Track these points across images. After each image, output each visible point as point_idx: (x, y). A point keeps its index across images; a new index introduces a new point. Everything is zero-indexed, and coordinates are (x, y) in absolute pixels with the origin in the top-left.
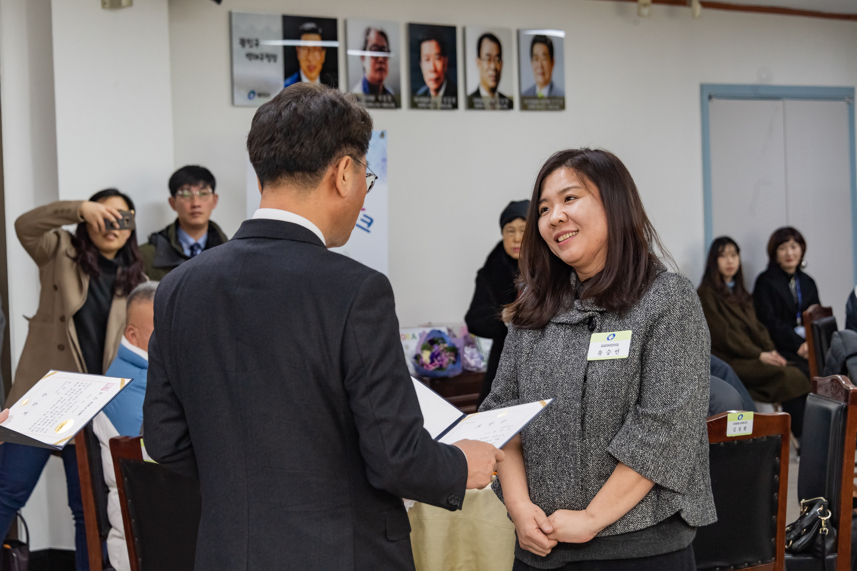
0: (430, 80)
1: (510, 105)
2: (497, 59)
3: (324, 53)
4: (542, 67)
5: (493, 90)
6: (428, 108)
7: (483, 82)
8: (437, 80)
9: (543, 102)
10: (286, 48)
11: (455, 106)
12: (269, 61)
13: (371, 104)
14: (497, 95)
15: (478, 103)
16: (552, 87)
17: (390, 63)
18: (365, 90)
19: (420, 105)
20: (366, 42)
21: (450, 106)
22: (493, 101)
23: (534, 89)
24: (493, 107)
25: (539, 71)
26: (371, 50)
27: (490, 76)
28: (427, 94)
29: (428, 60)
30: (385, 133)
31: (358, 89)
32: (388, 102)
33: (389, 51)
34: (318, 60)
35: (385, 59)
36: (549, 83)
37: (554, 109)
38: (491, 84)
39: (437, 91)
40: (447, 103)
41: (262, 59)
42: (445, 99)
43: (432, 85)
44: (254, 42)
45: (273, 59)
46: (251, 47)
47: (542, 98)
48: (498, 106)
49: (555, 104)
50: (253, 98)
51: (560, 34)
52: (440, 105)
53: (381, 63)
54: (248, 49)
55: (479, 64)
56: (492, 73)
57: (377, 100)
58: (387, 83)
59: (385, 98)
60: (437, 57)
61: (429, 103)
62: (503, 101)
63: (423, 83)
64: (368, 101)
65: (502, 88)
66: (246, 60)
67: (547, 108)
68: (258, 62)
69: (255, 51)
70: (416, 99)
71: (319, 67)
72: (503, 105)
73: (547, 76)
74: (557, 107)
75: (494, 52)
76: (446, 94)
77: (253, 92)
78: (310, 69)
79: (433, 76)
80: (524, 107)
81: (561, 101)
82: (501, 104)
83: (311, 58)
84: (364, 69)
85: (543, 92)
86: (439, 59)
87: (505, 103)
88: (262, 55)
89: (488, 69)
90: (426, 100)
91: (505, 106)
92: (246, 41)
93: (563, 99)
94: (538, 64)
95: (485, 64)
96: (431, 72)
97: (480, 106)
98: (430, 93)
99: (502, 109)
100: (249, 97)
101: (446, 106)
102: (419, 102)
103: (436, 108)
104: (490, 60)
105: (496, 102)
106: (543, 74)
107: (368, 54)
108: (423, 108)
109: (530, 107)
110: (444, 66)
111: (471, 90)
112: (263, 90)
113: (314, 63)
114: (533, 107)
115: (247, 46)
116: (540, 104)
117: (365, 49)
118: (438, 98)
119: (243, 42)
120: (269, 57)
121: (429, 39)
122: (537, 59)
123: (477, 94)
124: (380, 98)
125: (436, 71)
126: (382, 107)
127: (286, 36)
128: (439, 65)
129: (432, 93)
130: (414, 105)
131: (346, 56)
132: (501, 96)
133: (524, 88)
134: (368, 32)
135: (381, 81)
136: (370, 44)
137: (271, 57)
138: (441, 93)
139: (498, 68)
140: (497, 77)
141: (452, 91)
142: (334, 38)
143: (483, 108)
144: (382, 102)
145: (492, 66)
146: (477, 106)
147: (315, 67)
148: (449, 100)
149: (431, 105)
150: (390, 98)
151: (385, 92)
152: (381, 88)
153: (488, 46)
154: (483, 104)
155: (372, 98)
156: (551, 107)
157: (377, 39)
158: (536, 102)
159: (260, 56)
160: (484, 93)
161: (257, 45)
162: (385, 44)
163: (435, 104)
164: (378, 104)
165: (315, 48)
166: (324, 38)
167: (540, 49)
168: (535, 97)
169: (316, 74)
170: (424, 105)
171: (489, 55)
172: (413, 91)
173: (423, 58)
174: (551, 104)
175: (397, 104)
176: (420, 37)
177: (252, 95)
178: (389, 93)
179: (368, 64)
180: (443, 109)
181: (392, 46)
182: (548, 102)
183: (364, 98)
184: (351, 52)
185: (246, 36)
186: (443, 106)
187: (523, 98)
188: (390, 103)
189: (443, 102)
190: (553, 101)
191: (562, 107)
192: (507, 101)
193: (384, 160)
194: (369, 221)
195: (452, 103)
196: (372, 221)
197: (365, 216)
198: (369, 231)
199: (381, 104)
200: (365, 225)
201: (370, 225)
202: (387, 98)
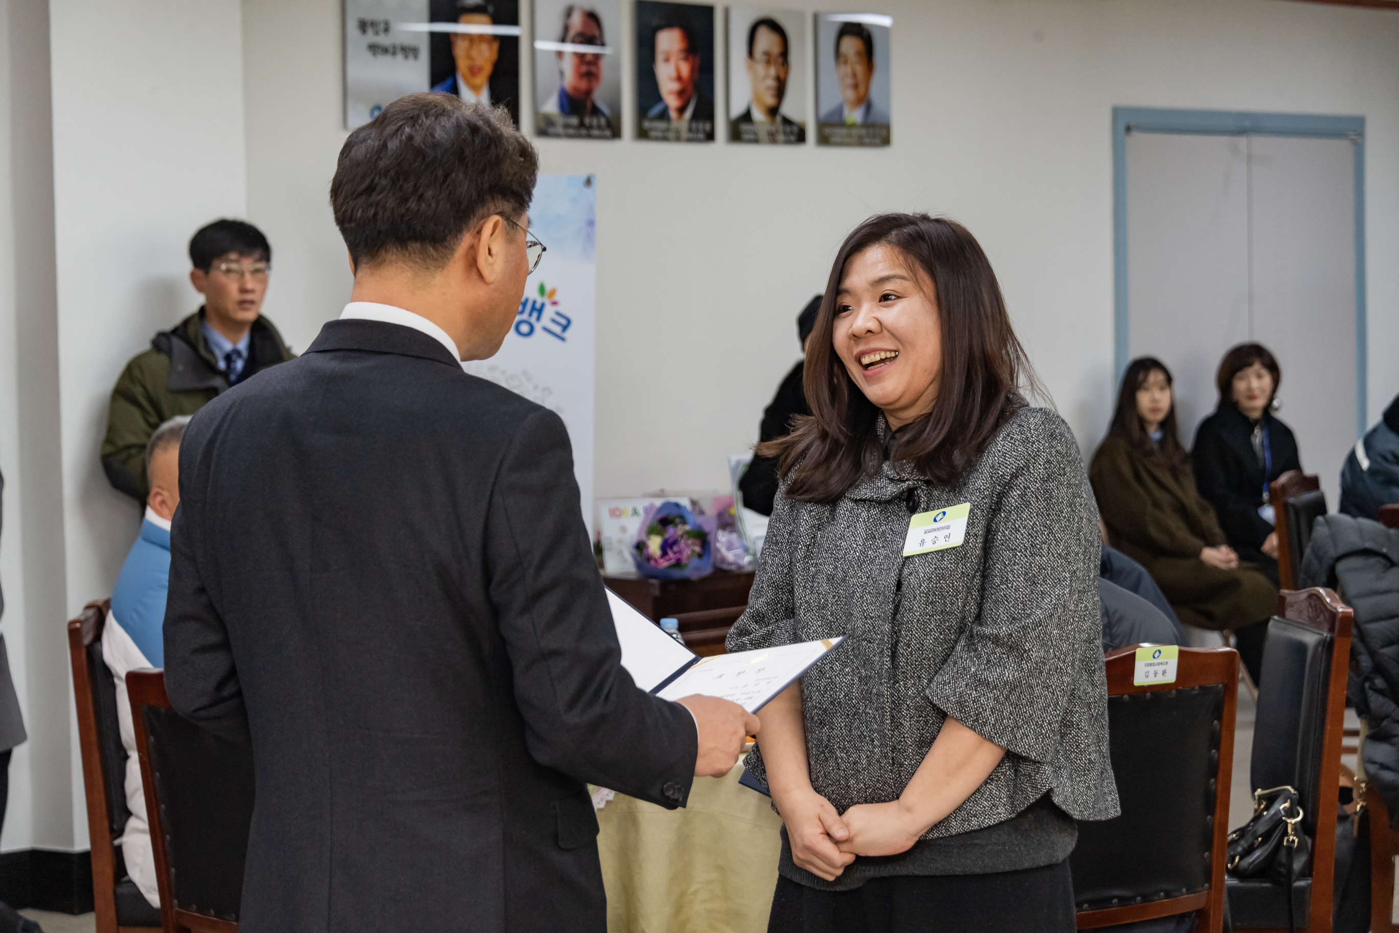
0: (671, 93)
1: (800, 137)
2: (780, 60)
3: (496, 46)
4: (854, 75)
5: (773, 111)
6: (665, 139)
7: (757, 97)
8: (681, 93)
9: (855, 132)
10: (433, 35)
11: (710, 137)
12: (406, 57)
13: (571, 131)
14: (778, 119)
15: (748, 132)
16: (869, 108)
17: (604, 64)
18: (562, 107)
20: (566, 29)
22: (773, 129)
23: (839, 111)
24: (772, 139)
25: (849, 81)
26: (573, 41)
27: (768, 88)
28: (664, 115)
29: (667, 60)
30: (593, 180)
31: (551, 106)
32: (599, 127)
33: (603, 44)
34: (486, 56)
35: (597, 57)
36: (864, 101)
37: (872, 145)
38: (770, 101)
39: (681, 110)
40: (697, 131)
41: (394, 53)
43: (672, 102)
44: (382, 26)
45: (413, 54)
46: (377, 33)
47: (853, 126)
48: (781, 137)
49: (875, 136)
51: (884, 21)
52: (685, 134)
53: (590, 63)
54: (371, 38)
55: (751, 68)
56: (771, 83)
57: (582, 125)
58: (599, 97)
59: (595, 121)
60: (682, 55)
61: (668, 130)
62: (788, 129)
63: (659, 98)
64: (567, 126)
65: (788, 109)
66: (368, 55)
67: (861, 143)
68: (386, 60)
69: (382, 40)
70: (647, 124)
71: (488, 69)
72: (788, 136)
73: (862, 89)
74: (878, 141)
75: (776, 50)
76: (695, 117)
77: (379, 108)
78: (474, 71)
79: (675, 86)
80: (824, 140)
81: (884, 132)
82: (785, 133)
83: (474, 53)
84: (562, 74)
85: (855, 116)
86: (686, 59)
87: (792, 133)
88: (394, 47)
89: (766, 77)
90: (661, 125)
91: (793, 138)
92: (368, 25)
93: (887, 127)
94: (847, 70)
95: (760, 69)
96: (671, 79)
97: (751, 137)
98: (669, 114)
99: (788, 142)
101: (695, 135)
102: (651, 129)
103: (678, 139)
104: (768, 62)
105: (777, 131)
106: (856, 86)
107: (569, 48)
108: (657, 139)
109: (834, 139)
110: (692, 70)
111: (737, 110)
113: (479, 61)
114: (838, 139)
115: (370, 31)
116: (850, 136)
117: (563, 40)
118: (682, 123)
119: (363, 26)
120: (406, 51)
121: (668, 25)
122: (846, 62)
123: (747, 117)
124: (587, 121)
125: (679, 78)
126: (589, 136)
127: (434, 17)
128: (685, 69)
129: (673, 114)
130: (642, 134)
131: (533, 51)
132: (787, 121)
133: (825, 109)
134: (569, 12)
135: (589, 92)
136: (572, 32)
137: (409, 51)
139: (782, 75)
140: (780, 90)
141: (705, 112)
142: (514, 20)
143: (756, 141)
144: (590, 127)
145: (773, 71)
146: (746, 136)
147: (480, 69)
149: (671, 135)
150: (603, 121)
151: (596, 111)
152: (589, 104)
153: (766, 40)
154: (755, 134)
155: (574, 121)
156: (867, 140)
157: (585, 24)
158: (844, 131)
159: (391, 49)
160: (758, 115)
161: (387, 30)
162: (597, 33)
163: (678, 132)
164: (584, 132)
165: (482, 38)
166: (496, 21)
167: (850, 45)
168: (842, 124)
169: (482, 80)
170: (660, 134)
171: (767, 54)
172: (642, 111)
173: (660, 57)
174: (868, 135)
175: (616, 133)
176: (655, 22)
178: (603, 114)
179: (568, 66)
180: (690, 140)
181: (608, 36)
183: (560, 120)
184: (540, 45)
185: (368, 16)
186: (691, 135)
187: (822, 125)
188: (603, 130)
190: (871, 131)
191: (886, 141)
192: (795, 129)
193: (591, 223)
194: (564, 322)
195: (705, 132)
196: (569, 322)
197: (558, 314)
198: (563, 339)
199: (589, 132)
200: (557, 329)
201: (565, 328)
202: (599, 122)
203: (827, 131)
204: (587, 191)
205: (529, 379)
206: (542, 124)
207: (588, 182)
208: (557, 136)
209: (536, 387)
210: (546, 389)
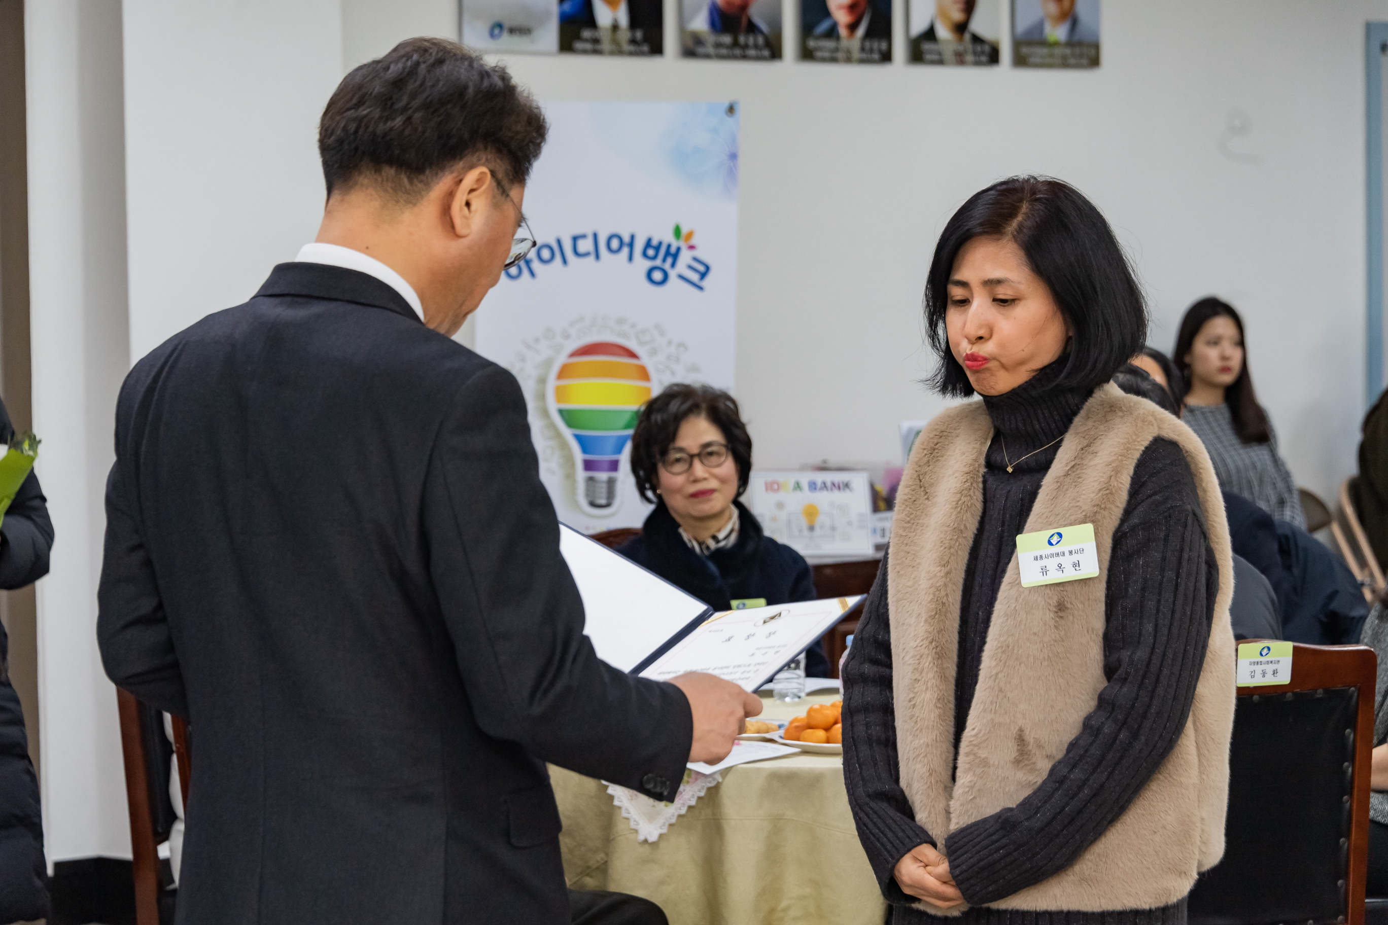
0: (840, 7)
1: (993, 57)
5: (961, 28)
6: (833, 60)
7: (942, 12)
8: (852, 8)
11: (886, 57)
13: (724, 51)
14: (967, 36)
15: (931, 52)
16: (1074, 23)
18: (713, 24)
19: (819, 54)
21: (876, 56)
22: (961, 48)
23: (1039, 27)
24: (960, 60)
28: (832, 33)
30: (735, 107)
31: (700, 23)
32: (756, 47)
36: (1069, 16)
37: (1078, 66)
38: (958, 16)
39: (853, 27)
40: (871, 51)
42: (867, 45)
43: (842, 18)
47: (1055, 44)
48: (970, 58)
49: (1081, 56)
50: (499, 36)
52: (856, 54)
57: (735, 44)
59: (751, 40)
61: (837, 50)
62: (979, 48)
63: (827, 13)
64: (718, 45)
65: (979, 25)
67: (1065, 64)
70: (812, 43)
72: (979, 56)
73: (1067, 3)
74: (1085, 61)
76: (869, 35)
77: (500, 26)
80: (1020, 61)
82: (975, 53)
85: (1058, 33)
87: (983, 53)
90: (829, 44)
91: (984, 59)
93: (1096, 46)
97: (935, 57)
98: (838, 31)
99: (978, 63)
100: (492, 35)
101: (869, 56)
102: (817, 49)
103: (849, 60)
105: (966, 51)
106: (1059, 0)
108: (824, 60)
109: (1033, 60)
111: (918, 26)
112: (519, 21)
114: (1037, 60)
116: (1051, 56)
118: (854, 42)
123: (930, 34)
124: (742, 39)
126: (744, 57)
129: (843, 32)
130: (807, 54)
132: (976, 39)
133: (1021, 27)
135: (743, 6)
138: (861, 31)
140: (970, 4)
141: (881, 29)
143: (940, 62)
144: (746, 46)
146: (928, 57)
148: (875, 45)
149: (840, 55)
150: (760, 40)
151: (752, 28)
152: (744, 21)
154: (940, 54)
155: (727, 39)
156: (1072, 61)
158: (1044, 51)
160: (943, 33)
163: (849, 52)
164: (738, 52)
168: (1043, 43)
170: (826, 54)
172: (807, 28)
174: (1073, 55)
175: (775, 53)
177: (497, 31)
178: (761, 32)
180: (862, 61)
182: (1068, 51)
183: (711, 39)
186: (864, 56)
187: (1017, 44)
188: (760, 50)
189: (863, 49)
190: (1077, 51)
191: (1094, 62)
192: (987, 48)
193: (733, 156)
194: (701, 268)
195: (880, 51)
196: (708, 268)
197: (695, 259)
198: (701, 288)
199: (744, 52)
200: (695, 277)
201: (703, 275)
202: (755, 40)
203: (1025, 50)
204: (729, 120)
205: (662, 333)
206: (690, 43)
207: (731, 110)
208: (707, 56)
209: (670, 343)
210: (681, 345)
